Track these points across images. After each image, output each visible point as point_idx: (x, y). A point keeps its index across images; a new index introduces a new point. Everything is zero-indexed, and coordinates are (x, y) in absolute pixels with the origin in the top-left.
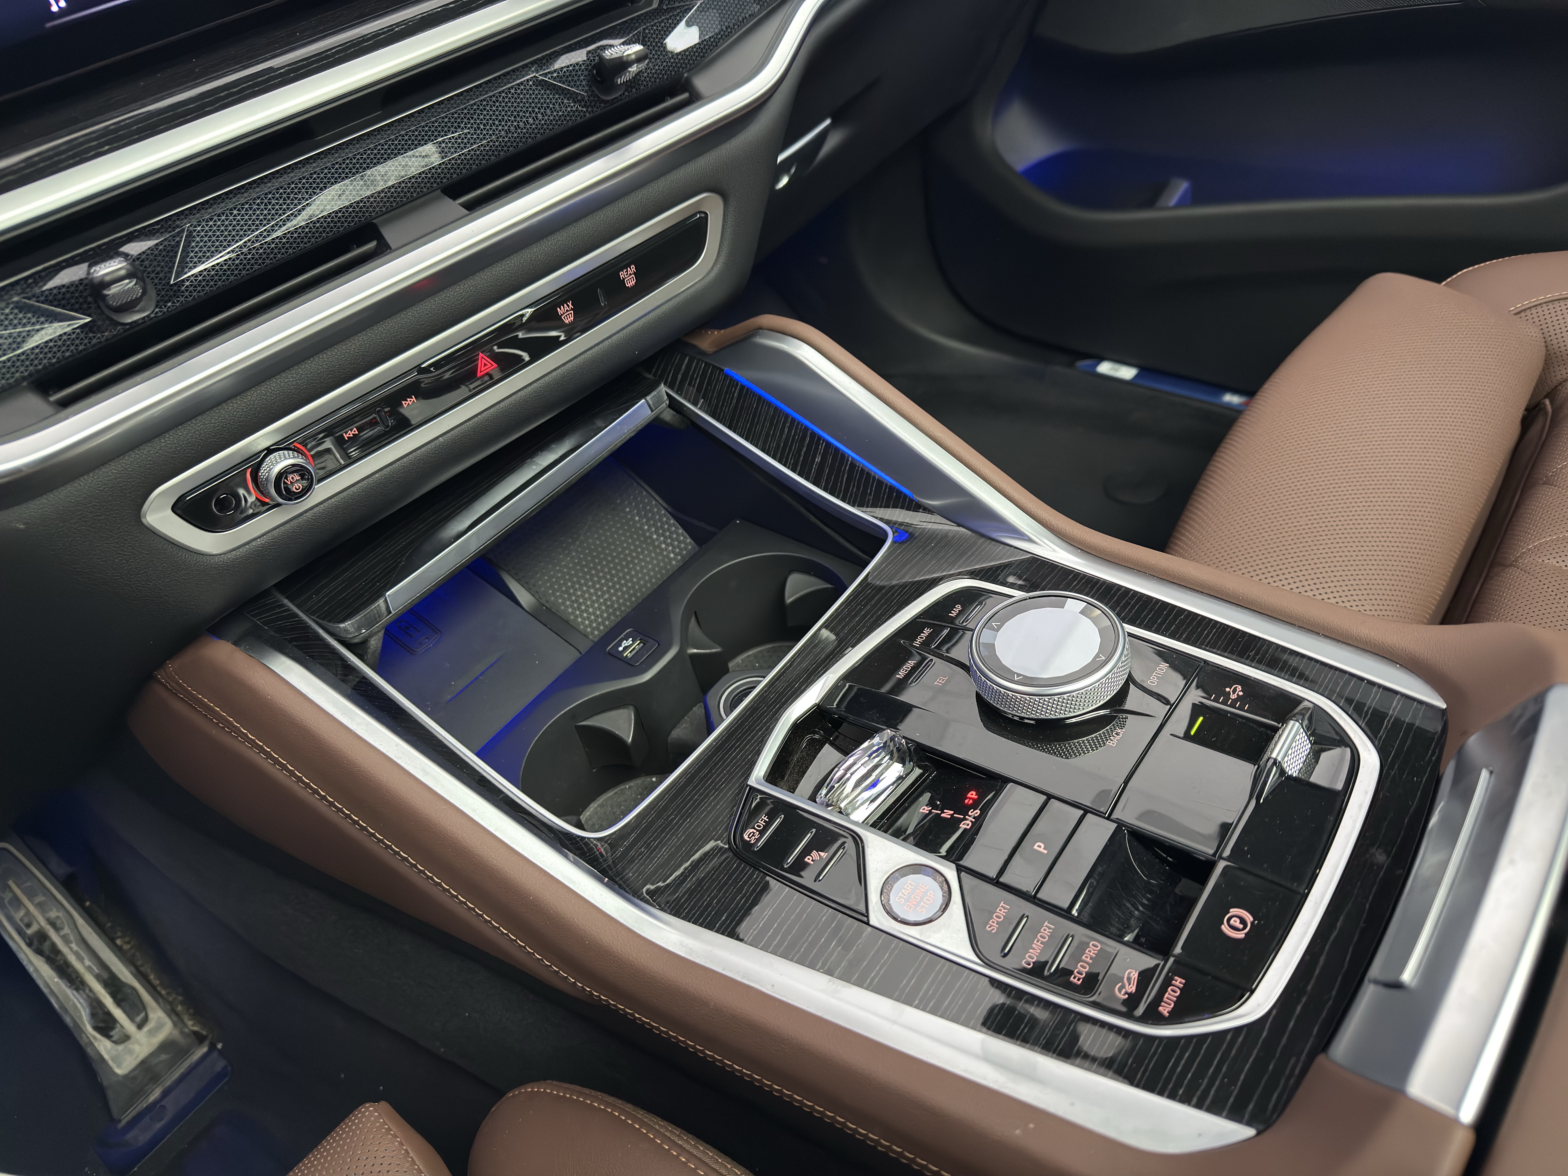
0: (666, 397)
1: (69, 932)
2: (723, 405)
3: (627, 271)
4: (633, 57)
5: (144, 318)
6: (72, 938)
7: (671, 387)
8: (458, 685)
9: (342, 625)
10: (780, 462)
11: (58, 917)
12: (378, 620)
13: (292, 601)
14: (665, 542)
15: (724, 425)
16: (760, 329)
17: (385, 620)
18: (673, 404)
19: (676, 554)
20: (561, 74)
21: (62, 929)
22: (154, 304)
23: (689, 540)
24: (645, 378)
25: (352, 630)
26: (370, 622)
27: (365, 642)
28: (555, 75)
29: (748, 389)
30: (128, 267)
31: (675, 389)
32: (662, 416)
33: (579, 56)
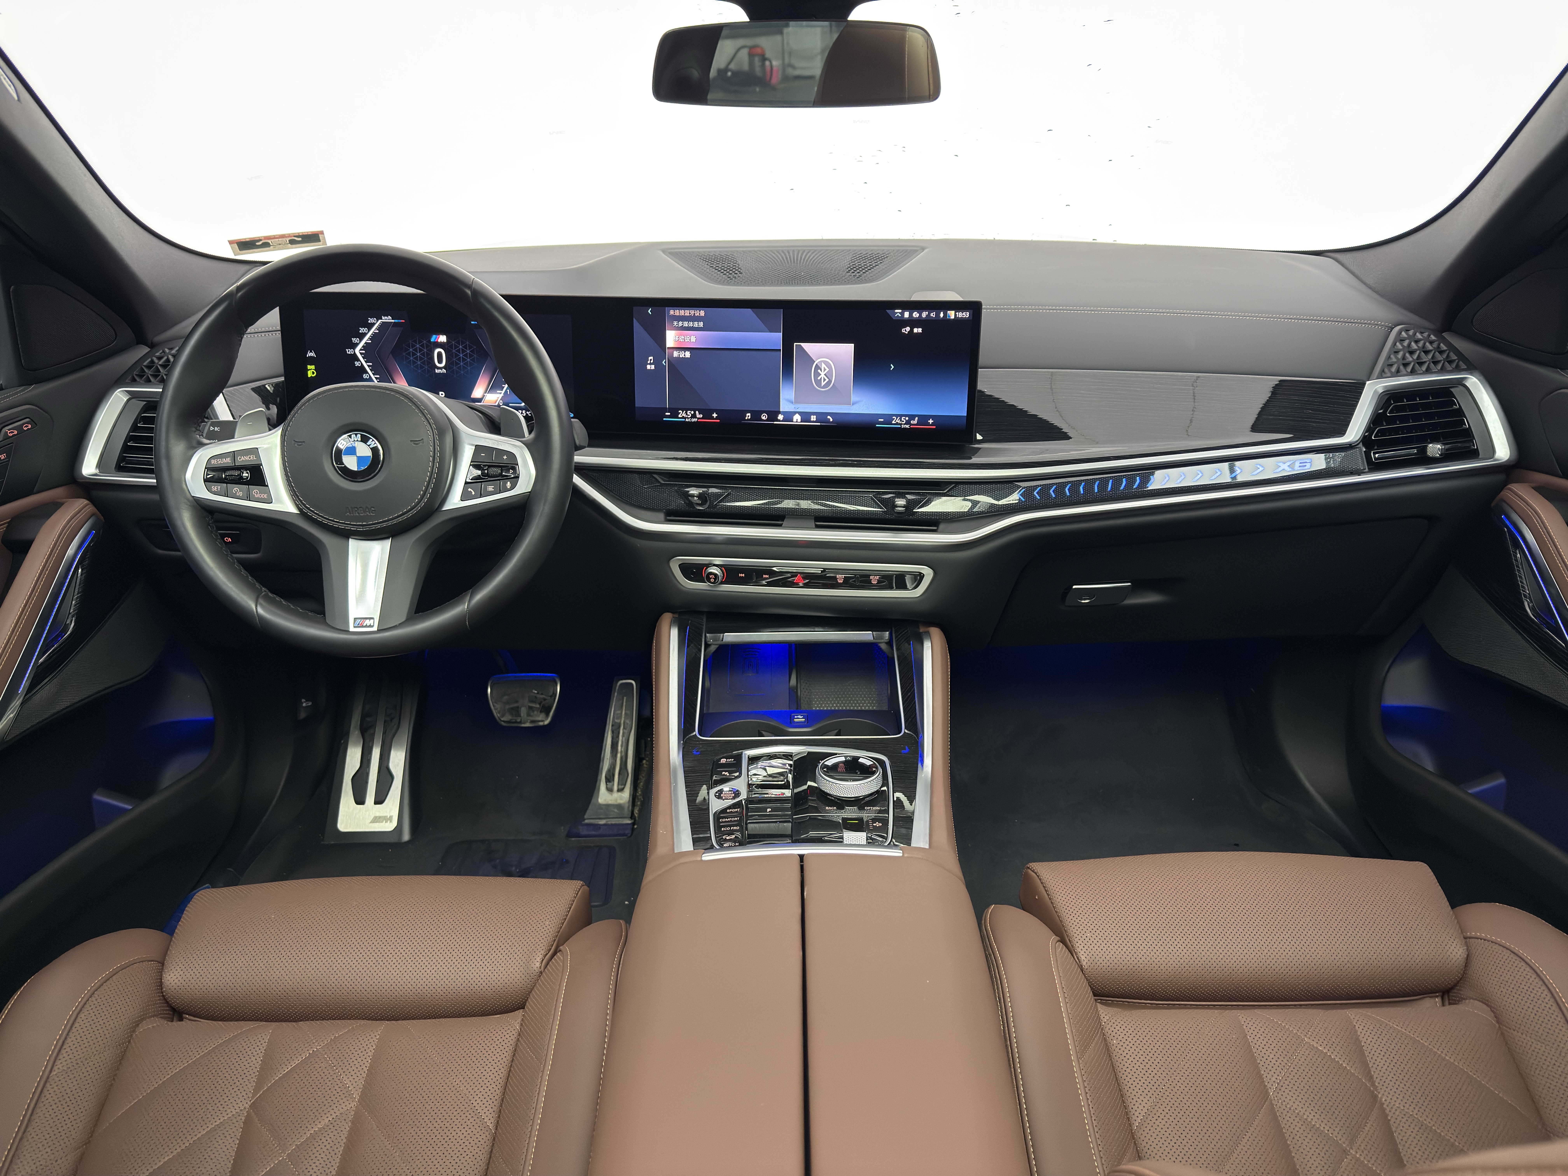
0: (887, 637)
3: (875, 578)
7: (896, 636)
12: (718, 641)
26: (715, 640)
32: (879, 644)
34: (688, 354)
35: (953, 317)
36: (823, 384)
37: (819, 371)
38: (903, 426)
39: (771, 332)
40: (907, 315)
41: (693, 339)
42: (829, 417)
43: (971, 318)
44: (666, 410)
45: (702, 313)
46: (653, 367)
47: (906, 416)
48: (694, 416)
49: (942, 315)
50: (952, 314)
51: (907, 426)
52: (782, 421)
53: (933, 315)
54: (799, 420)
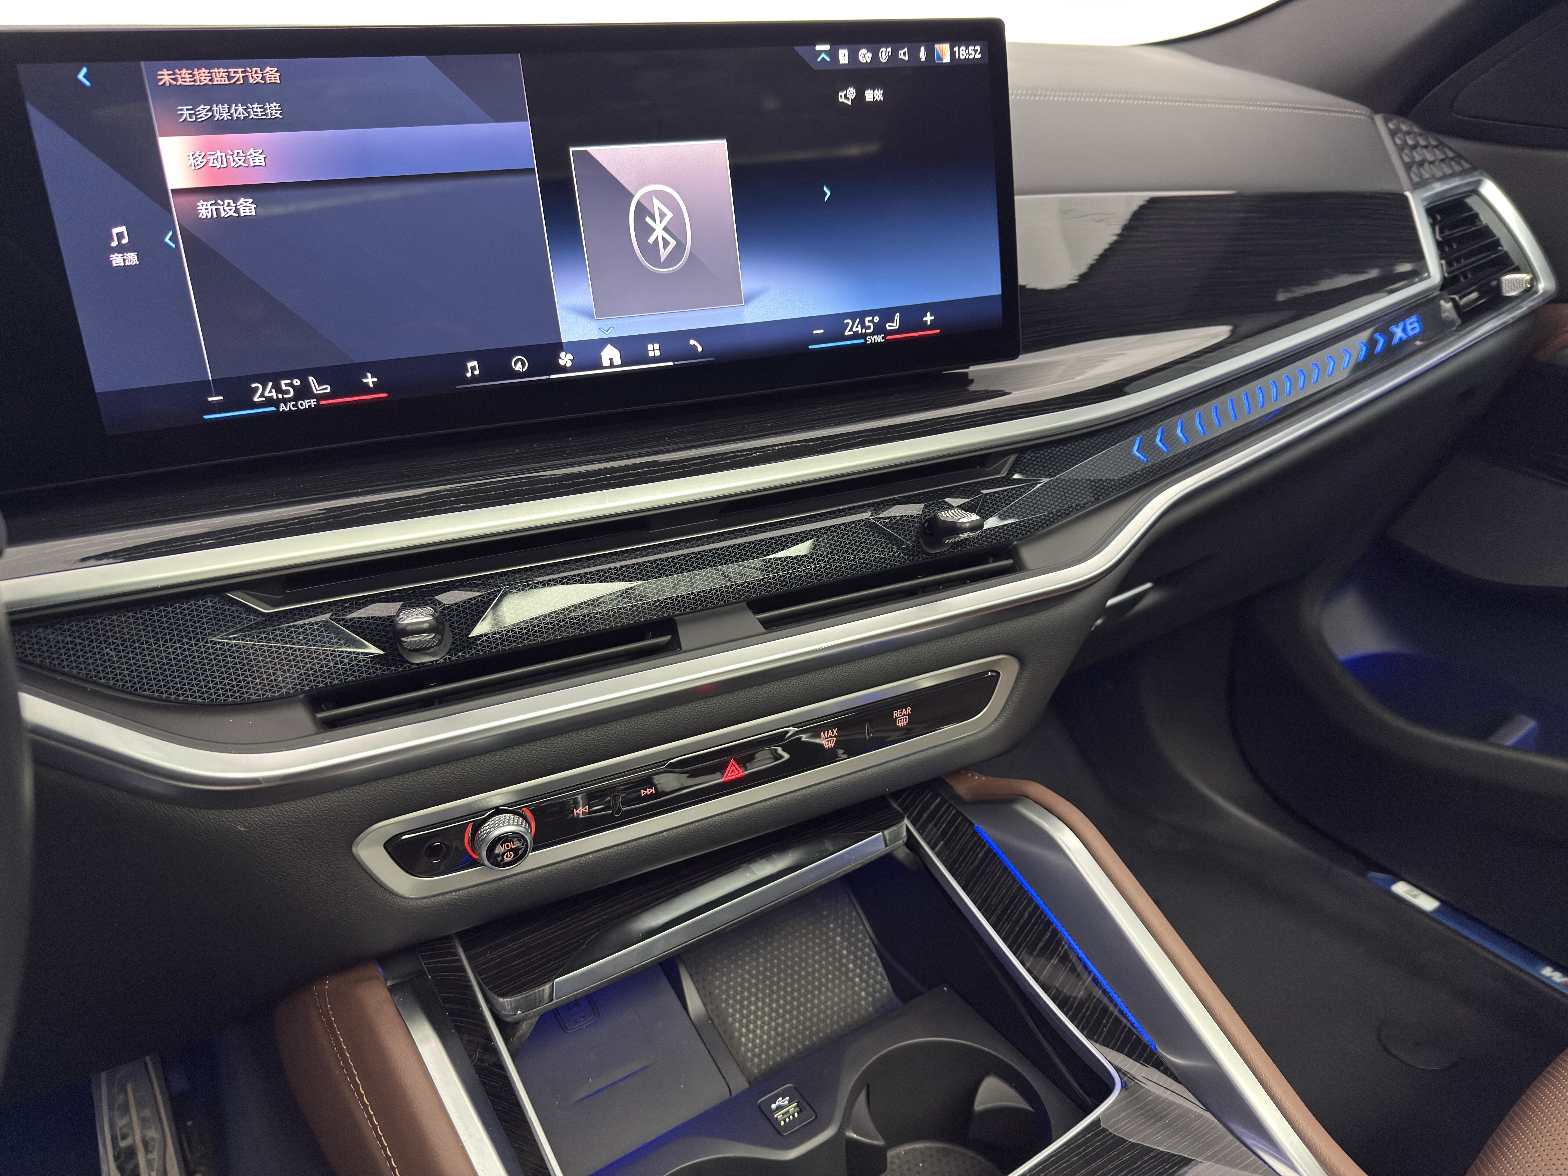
0: (905, 833)
1: (156, 1157)
2: (963, 862)
3: (902, 711)
4: (967, 525)
5: (432, 662)
6: (156, 1165)
7: (914, 823)
8: (595, 1084)
9: (501, 1000)
10: (1010, 947)
11: (153, 1139)
12: (537, 1004)
13: (465, 951)
14: (860, 976)
15: (958, 882)
16: (1023, 797)
17: (545, 1006)
18: (911, 843)
19: (867, 994)
20: (894, 521)
21: (151, 1152)
22: (447, 649)
23: (886, 983)
24: (890, 806)
25: (508, 1007)
26: (528, 1006)
27: (517, 1023)
28: (888, 521)
29: (995, 855)
30: (434, 622)
31: (918, 826)
32: (895, 853)
33: (915, 510)
34: (247, 207)
35: (947, 59)
36: (664, 254)
37: (648, 220)
38: (870, 340)
39: (496, 121)
40: (843, 56)
41: (257, 158)
42: (692, 342)
43: (986, 61)
44: (204, 387)
45: (272, 74)
46: (132, 258)
47: (872, 313)
48: (303, 392)
49: (923, 55)
50: (944, 51)
51: (879, 339)
52: (573, 369)
53: (903, 54)
54: (617, 361)
